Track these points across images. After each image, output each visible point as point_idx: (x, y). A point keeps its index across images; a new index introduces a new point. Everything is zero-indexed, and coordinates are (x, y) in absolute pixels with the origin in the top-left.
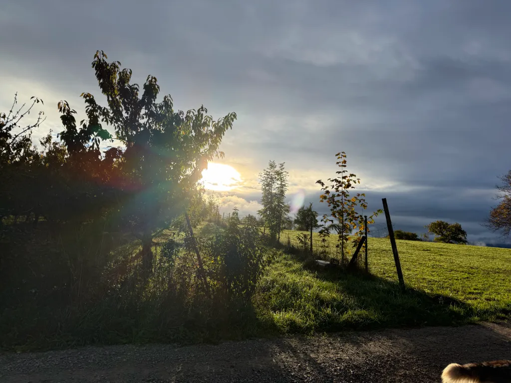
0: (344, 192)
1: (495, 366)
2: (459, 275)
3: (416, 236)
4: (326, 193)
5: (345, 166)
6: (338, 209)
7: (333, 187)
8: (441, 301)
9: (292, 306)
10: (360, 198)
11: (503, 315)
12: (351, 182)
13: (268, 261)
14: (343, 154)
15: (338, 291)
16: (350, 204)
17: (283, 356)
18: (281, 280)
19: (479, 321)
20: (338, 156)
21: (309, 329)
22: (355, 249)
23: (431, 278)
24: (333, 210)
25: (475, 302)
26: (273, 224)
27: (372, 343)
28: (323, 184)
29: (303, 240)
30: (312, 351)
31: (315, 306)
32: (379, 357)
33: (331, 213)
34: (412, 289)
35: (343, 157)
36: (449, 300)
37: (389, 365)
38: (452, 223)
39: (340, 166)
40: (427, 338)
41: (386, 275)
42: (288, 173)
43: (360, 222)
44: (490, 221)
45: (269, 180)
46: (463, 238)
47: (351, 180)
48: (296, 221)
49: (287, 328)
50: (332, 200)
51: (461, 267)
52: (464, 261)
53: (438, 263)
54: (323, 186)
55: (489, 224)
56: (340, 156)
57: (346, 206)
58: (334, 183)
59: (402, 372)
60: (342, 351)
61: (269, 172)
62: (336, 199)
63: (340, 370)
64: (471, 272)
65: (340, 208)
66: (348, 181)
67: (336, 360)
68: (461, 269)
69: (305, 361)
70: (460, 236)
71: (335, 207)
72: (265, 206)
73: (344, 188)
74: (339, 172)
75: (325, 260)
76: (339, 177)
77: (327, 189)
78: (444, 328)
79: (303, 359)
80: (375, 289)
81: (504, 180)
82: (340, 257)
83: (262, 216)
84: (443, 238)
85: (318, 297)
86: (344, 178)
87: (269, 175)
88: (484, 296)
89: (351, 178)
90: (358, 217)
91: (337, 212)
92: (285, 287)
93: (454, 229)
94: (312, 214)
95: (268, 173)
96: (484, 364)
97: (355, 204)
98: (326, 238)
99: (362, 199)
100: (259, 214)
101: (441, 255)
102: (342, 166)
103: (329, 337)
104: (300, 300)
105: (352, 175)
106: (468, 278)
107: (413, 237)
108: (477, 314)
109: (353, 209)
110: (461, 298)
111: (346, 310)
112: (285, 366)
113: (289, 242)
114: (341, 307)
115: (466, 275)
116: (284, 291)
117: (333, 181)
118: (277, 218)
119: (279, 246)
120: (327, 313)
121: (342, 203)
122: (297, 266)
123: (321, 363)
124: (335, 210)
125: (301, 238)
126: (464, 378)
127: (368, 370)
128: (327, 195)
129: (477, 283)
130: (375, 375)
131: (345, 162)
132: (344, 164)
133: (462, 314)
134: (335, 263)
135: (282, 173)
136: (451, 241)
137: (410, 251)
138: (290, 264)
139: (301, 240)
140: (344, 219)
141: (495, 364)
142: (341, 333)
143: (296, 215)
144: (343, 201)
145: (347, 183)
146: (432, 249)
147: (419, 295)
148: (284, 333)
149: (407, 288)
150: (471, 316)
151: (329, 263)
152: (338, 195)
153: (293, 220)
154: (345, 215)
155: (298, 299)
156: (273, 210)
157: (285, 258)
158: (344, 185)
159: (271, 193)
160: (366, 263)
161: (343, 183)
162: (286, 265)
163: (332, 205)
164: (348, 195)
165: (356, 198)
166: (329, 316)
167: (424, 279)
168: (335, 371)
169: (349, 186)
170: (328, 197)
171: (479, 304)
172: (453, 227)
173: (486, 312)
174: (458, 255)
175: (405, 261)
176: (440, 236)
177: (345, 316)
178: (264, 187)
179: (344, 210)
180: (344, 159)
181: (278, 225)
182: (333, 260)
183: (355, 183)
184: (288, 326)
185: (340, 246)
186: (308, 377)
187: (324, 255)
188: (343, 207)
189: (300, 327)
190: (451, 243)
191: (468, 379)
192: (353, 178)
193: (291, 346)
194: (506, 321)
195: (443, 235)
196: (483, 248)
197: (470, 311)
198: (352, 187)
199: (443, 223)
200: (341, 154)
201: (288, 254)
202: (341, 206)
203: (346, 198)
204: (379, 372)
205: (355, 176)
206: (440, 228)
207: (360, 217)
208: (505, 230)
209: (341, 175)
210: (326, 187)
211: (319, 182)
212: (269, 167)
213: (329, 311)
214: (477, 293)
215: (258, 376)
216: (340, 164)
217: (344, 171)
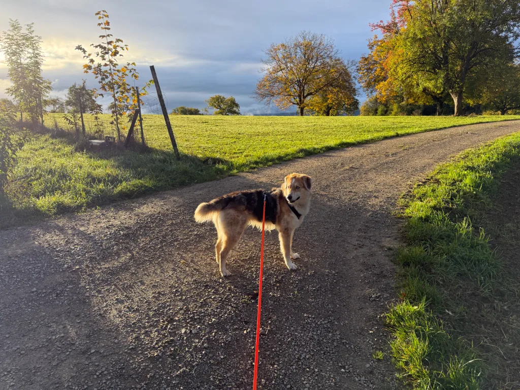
0: (112, 61)
1: (232, 196)
2: (229, 141)
3: (199, 111)
4: (90, 62)
5: (109, 29)
6: (107, 81)
7: (98, 55)
8: (210, 162)
9: (60, 188)
10: (130, 67)
11: (255, 166)
12: (118, 49)
13: (19, 144)
14: (105, 14)
15: (113, 166)
16: (120, 74)
17: (48, 237)
18: (47, 166)
19: (236, 173)
20: (99, 15)
21: (79, 207)
22: (130, 124)
23: (206, 145)
24: (101, 82)
25: (236, 159)
26: (31, 105)
27: (145, 206)
28: (84, 51)
29: (72, 120)
30: (83, 225)
31: (87, 184)
32: (150, 216)
33: (100, 85)
34: (186, 156)
35: (105, 17)
36: (216, 161)
37: (158, 220)
38: (227, 97)
39: (102, 28)
40: (195, 193)
41: (167, 147)
42: (40, 38)
43: (133, 95)
44: (256, 93)
45: (14, 47)
46: (237, 110)
47: (117, 46)
48: (69, 103)
49: (54, 211)
50: (98, 70)
51: (232, 134)
52: (235, 129)
53: (213, 133)
54: (84, 53)
55: (255, 96)
56: (102, 16)
57: (116, 77)
58: (99, 50)
59: (170, 222)
60: (114, 218)
61: (13, 36)
62: (103, 69)
63: (110, 234)
64: (238, 137)
65: (110, 79)
66: (115, 47)
67: (107, 227)
68: (231, 136)
69: (74, 235)
70: (235, 109)
71: (103, 79)
72: (16, 82)
73: (112, 56)
74: (103, 36)
75: (100, 139)
76: (104, 42)
77: (91, 57)
78: (210, 183)
79: (71, 234)
80: (152, 159)
81: (266, 54)
82: (115, 135)
83: (14, 96)
84: (221, 111)
85: (89, 175)
86: (110, 43)
87: (12, 39)
88: (245, 154)
89: (117, 44)
90: (130, 89)
91: (107, 84)
92: (51, 172)
93: (229, 102)
94: (88, 94)
95: (10, 37)
96: (225, 196)
97: (126, 75)
98: (99, 115)
99: (132, 69)
100: (8, 92)
101: (217, 126)
102: (106, 28)
103: (102, 210)
104: (69, 181)
105: (118, 40)
106: (235, 142)
107: (196, 112)
108: (236, 168)
109: (125, 81)
110: (227, 158)
111: (121, 182)
112: (49, 244)
113: (56, 126)
114: (115, 181)
115: (235, 140)
116: (50, 176)
117: (96, 47)
118: (36, 98)
119: (44, 130)
120: (100, 189)
121: (110, 74)
122: (68, 149)
123: (90, 234)
124: (104, 82)
125: (69, 118)
126: (212, 211)
127: (138, 228)
128: (91, 64)
129: (240, 146)
130: (145, 230)
131: (108, 23)
132: (107, 27)
133: (225, 169)
134: (111, 140)
135: (32, 38)
136: (228, 114)
137: (190, 125)
138: (59, 149)
139: (70, 120)
140: (115, 92)
141: (232, 195)
142: (115, 204)
143: (67, 95)
144: (112, 71)
145: (114, 50)
146: (210, 121)
147: (193, 160)
148: (50, 216)
149: (182, 155)
150: (231, 170)
151: (103, 141)
152: (106, 65)
153: (64, 102)
154: (116, 86)
155: (66, 181)
156: (28, 87)
157: (52, 143)
158: (110, 53)
159: (21, 64)
160: (142, 137)
161: (109, 50)
162: (53, 150)
163: (100, 77)
164: (117, 64)
165: (126, 67)
166: (102, 191)
167: (199, 147)
168: (105, 236)
169: (116, 53)
170: (93, 67)
171: (239, 160)
172: (229, 100)
173: (243, 165)
174: (230, 124)
175: (185, 134)
176: (218, 110)
177: (119, 188)
178: (8, 57)
179: (114, 81)
180: (106, 19)
181: (39, 106)
182: (108, 138)
183: (123, 49)
184: (54, 209)
185: (115, 123)
186: (75, 248)
187: (99, 134)
188: (113, 79)
189: (70, 207)
190: (228, 115)
191: (214, 212)
192: (119, 44)
193: (58, 226)
194: (256, 170)
195: (220, 108)
196: (251, 117)
197: (231, 166)
198: (121, 55)
199: (220, 97)
200: (102, 13)
201: (56, 138)
202: (110, 77)
203: (114, 68)
204: (149, 227)
205: (122, 41)
206: (218, 102)
207: (132, 89)
208: (267, 101)
209: (105, 40)
210: (90, 55)
211: (79, 48)
212: (11, 28)
213: (101, 186)
214: (239, 153)
215: (16, 261)
216: (103, 26)
217: (108, 35)
